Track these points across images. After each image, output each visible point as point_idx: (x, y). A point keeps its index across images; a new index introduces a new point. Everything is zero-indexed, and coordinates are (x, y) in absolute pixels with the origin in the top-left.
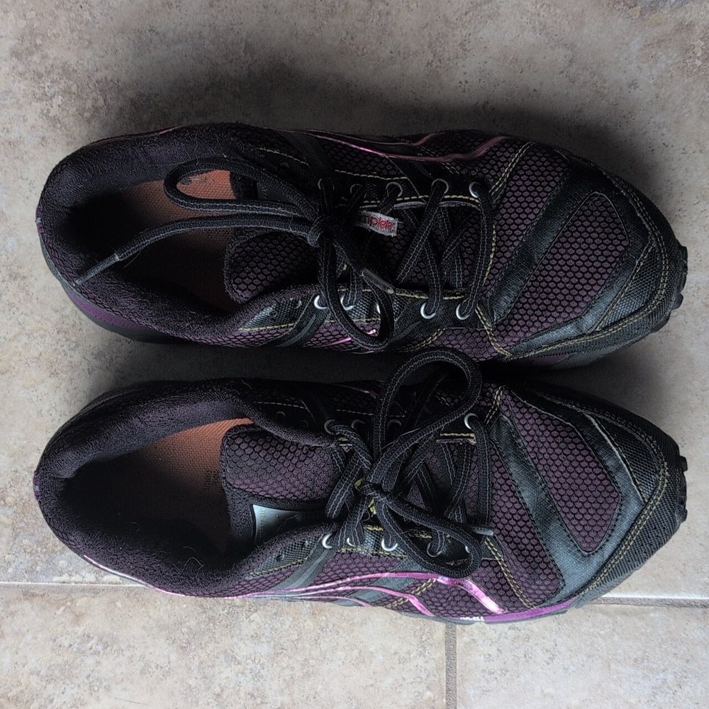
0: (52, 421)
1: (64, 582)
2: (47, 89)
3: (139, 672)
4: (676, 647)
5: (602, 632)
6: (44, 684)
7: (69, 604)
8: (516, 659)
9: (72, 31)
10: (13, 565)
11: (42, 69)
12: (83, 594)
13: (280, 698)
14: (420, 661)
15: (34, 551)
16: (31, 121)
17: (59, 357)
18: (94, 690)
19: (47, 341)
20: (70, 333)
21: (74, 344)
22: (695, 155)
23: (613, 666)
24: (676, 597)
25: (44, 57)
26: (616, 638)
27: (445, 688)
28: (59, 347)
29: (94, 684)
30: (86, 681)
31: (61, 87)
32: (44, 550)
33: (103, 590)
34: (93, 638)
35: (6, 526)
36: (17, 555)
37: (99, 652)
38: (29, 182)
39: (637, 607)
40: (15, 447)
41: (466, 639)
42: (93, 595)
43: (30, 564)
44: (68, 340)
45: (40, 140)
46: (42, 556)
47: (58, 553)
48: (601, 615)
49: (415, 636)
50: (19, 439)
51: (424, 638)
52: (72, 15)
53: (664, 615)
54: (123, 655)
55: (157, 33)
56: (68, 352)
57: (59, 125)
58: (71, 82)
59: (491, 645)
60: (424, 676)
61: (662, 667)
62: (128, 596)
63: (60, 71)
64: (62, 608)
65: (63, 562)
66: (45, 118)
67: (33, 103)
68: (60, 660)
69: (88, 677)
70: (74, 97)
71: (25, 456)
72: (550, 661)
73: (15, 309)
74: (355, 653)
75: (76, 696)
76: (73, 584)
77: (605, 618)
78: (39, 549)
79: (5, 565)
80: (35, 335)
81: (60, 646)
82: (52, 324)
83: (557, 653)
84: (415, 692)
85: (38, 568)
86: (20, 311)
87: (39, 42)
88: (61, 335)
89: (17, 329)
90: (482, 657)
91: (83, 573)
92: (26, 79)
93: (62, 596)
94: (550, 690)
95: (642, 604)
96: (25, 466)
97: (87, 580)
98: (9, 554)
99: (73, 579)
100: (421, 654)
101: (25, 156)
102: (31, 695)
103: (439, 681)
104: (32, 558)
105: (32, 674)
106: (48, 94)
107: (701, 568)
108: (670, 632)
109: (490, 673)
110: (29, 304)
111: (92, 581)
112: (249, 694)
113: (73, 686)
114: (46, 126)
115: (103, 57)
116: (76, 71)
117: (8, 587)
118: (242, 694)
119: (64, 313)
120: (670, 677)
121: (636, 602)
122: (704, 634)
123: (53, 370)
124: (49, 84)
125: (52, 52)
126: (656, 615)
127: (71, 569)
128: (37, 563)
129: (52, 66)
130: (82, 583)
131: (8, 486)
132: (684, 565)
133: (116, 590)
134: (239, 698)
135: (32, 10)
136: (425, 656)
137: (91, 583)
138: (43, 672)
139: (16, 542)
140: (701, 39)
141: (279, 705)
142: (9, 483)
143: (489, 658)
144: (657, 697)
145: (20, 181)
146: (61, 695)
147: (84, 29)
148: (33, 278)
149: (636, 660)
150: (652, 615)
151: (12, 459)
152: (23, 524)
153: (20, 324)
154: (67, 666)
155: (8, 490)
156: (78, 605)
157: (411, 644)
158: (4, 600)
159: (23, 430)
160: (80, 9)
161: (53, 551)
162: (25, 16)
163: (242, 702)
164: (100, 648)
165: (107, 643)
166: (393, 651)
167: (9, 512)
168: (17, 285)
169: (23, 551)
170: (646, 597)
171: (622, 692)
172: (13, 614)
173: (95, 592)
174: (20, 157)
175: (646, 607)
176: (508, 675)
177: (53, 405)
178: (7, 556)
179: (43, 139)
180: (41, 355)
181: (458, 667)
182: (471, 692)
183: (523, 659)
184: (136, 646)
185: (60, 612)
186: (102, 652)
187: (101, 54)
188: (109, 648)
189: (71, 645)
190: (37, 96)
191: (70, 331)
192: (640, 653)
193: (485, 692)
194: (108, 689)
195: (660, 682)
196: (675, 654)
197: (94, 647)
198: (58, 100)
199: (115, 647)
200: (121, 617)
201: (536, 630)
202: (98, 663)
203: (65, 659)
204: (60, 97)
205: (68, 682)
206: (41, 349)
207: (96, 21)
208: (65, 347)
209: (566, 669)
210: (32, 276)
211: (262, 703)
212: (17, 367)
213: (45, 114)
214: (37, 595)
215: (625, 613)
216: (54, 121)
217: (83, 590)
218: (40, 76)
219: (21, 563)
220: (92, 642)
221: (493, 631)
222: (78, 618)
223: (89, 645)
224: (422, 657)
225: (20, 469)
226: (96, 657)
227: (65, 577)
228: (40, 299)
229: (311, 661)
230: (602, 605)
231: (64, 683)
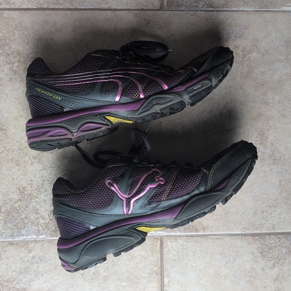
0: (18, 182)
1: (25, 239)
2: (11, 60)
3: (53, 268)
4: (233, 249)
5: (210, 245)
6: (18, 275)
7: (27, 246)
8: (183, 255)
9: (21, 39)
10: (5, 234)
11: (9, 52)
12: (32, 243)
13: (104, 274)
14: (152, 258)
15: (13, 229)
16: (6, 72)
17: (20, 159)
18: (37, 276)
19: (15, 153)
20: (24, 150)
21: (26, 154)
22: (239, 90)
23: (214, 256)
24: (233, 233)
25: (10, 48)
26: (215, 247)
27: (160, 266)
28: (20, 155)
29: (37, 273)
30: (34, 273)
31: (17, 59)
32: (17, 228)
33: (39, 241)
34: (36, 258)
35: (2, 220)
36: (7, 230)
37: (39, 263)
38: (6, 94)
39: (221, 236)
40: (4, 192)
41: (167, 250)
42: (35, 243)
43: (12, 233)
44: (23, 153)
45: (10, 79)
46: (16, 230)
47: (22, 229)
48: (210, 239)
49: (150, 250)
50: (6, 189)
51: (153, 250)
52: (20, 32)
53: (230, 239)
54: (48, 263)
55: (54, 41)
56: (23, 157)
57: (17, 74)
58: (21, 58)
59: (175, 251)
60: (153, 263)
61: (229, 255)
62: (49, 243)
63: (17, 53)
64: (24, 248)
65: (24, 232)
66: (11, 71)
67: (6, 65)
68: (24, 266)
69: (35, 271)
70: (22, 63)
71: (8, 195)
72: (194, 255)
73: (2, 141)
74: (130, 257)
75: (30, 278)
76: (28, 239)
77: (211, 240)
78: (15, 228)
79: (2, 234)
80: (10, 151)
81: (24, 261)
82: (17, 147)
83: (196, 253)
84: (150, 268)
85: (15, 235)
86: (4, 142)
87: (8, 42)
88: (20, 151)
89: (3, 149)
90: (172, 255)
91: (32, 235)
92: (3, 56)
93: (23, 244)
94: (194, 265)
95: (222, 236)
96: (8, 198)
97: (33, 238)
98: (3, 230)
99: (28, 237)
100: (152, 256)
101: (4, 85)
102: (13, 279)
103: (158, 264)
104: (12, 231)
105: (13, 272)
106: (12, 62)
107: (241, 223)
108: (231, 244)
109: (175, 260)
110: (7, 140)
111: (35, 238)
112: (93, 273)
113: (29, 275)
114: (12, 74)
115: (33, 49)
116: (23, 54)
117: (3, 242)
118: (91, 273)
119: (21, 143)
120: (231, 258)
121: (221, 235)
122: (242, 244)
123: (18, 163)
124: (12, 58)
125: (13, 46)
126: (227, 239)
127: (27, 234)
128: (14, 233)
129: (13, 51)
130: (31, 239)
131: (2, 206)
132: (236, 222)
133: (44, 241)
134: (90, 275)
135: (4, 30)
136: (153, 256)
137: (35, 239)
138: (18, 271)
139: (6, 225)
140: (242, 51)
141: (104, 276)
142: (2, 204)
143: (174, 255)
144: (227, 264)
145: (2, 94)
146: (25, 278)
147: (25, 38)
148: (9, 130)
149: (221, 253)
150: (226, 239)
151: (3, 196)
152: (8, 219)
153: (4, 147)
154: (27, 268)
155: (2, 207)
156: (30, 246)
157: (149, 253)
158: (1, 247)
159: (7, 186)
160: (23, 30)
161: (20, 228)
162: (2, 32)
163: (91, 276)
164: (39, 261)
165: (41, 259)
166: (143, 255)
167: (3, 215)
168: (2, 132)
169: (9, 229)
170: (224, 233)
171: (217, 264)
172: (5, 251)
173: (36, 242)
174: (2, 85)
175: (224, 236)
176: (180, 261)
177: (18, 176)
178: (3, 231)
179: (11, 78)
180: (13, 158)
181: (164, 259)
182: (169, 267)
183: (185, 255)
184: (52, 259)
185: (23, 249)
186: (40, 262)
187: (32, 47)
188: (42, 261)
189: (28, 261)
190: (8, 62)
191: (24, 149)
192: (222, 251)
193: (173, 266)
194: (42, 275)
195: (228, 260)
196: (233, 251)
197: (36, 261)
198: (16, 64)
199: (44, 260)
200: (46, 250)
201: (189, 245)
202: (38, 266)
203: (26, 265)
204: (17, 63)
205: (27, 273)
206: (13, 156)
207: (30, 35)
208: (22, 155)
209: (199, 258)
210: (8, 129)
211: (98, 276)
212: (4, 163)
213: (11, 69)
214: (14, 244)
215: (217, 239)
216: (15, 72)
217: (32, 241)
218: (9, 55)
219: (8, 233)
220: (36, 259)
221: (176, 247)
222: (30, 251)
223: (35, 260)
224: (152, 257)
225: (6, 199)
226: (37, 264)
227: (25, 237)
228: (12, 138)
229: (115, 260)
230: (210, 236)
231: (26, 274)
